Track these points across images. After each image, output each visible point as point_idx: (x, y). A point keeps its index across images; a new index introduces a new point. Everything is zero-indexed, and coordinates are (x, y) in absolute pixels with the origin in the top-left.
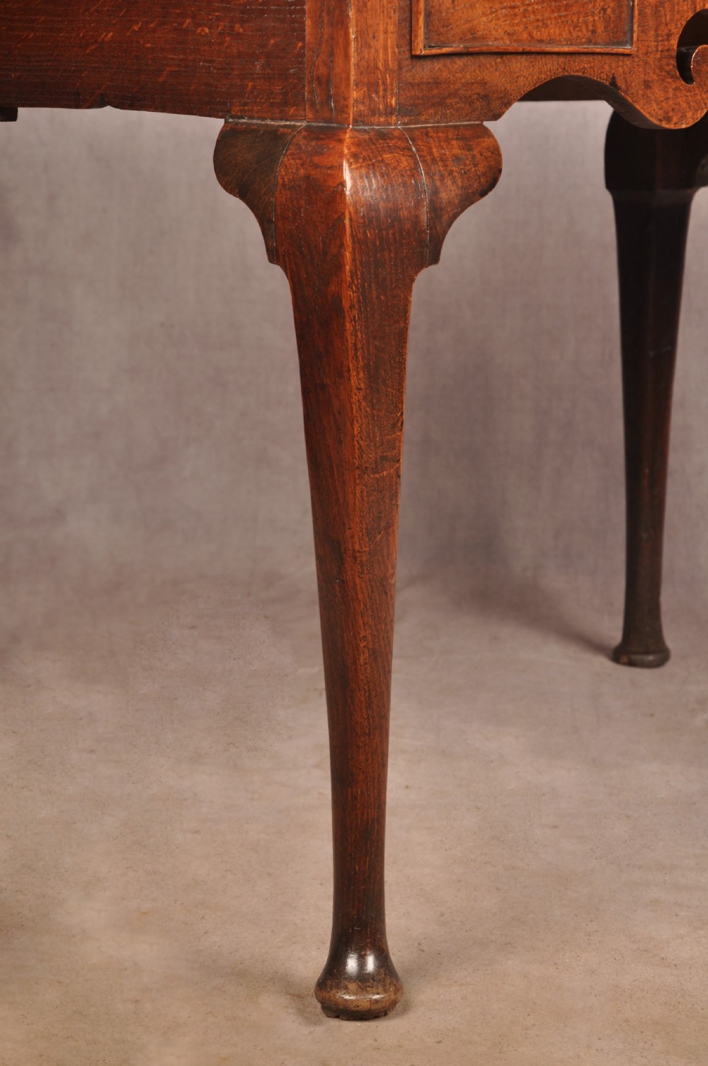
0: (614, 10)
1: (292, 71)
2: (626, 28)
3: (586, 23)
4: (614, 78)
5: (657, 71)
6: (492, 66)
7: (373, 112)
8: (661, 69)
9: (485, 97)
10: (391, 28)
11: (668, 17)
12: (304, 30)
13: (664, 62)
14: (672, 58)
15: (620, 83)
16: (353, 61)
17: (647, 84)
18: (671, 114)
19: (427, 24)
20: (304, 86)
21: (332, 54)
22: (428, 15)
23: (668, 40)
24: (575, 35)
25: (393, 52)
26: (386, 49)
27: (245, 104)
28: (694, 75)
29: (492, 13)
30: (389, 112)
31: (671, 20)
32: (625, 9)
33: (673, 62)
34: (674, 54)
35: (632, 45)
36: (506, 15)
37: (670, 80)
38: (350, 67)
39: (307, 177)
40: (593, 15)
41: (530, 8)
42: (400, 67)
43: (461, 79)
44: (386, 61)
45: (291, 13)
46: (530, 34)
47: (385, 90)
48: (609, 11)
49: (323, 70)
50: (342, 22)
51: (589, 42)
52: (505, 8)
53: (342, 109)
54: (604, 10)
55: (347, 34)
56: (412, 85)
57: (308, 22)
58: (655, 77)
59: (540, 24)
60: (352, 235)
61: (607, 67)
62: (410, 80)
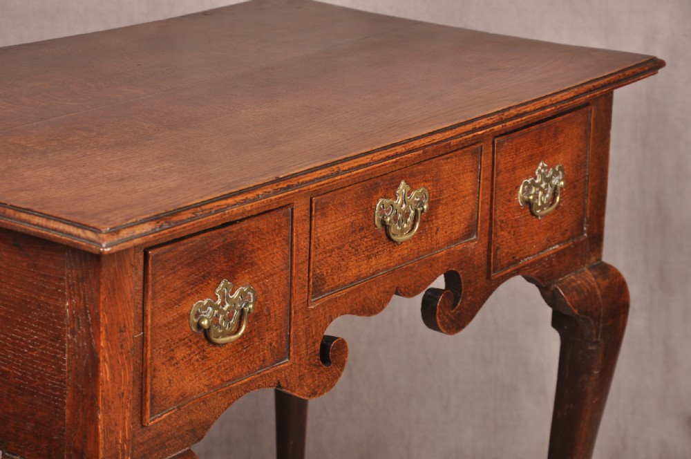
0: (277, 342)
1: (55, 438)
2: (285, 349)
3: (259, 357)
4: (279, 383)
5: (307, 367)
6: (197, 409)
8: (310, 365)
9: (193, 431)
10: (128, 414)
11: (314, 332)
12: (65, 415)
13: (311, 360)
14: (317, 355)
15: (283, 384)
16: (101, 446)
17: (301, 378)
18: (316, 390)
19: (152, 404)
20: (64, 451)
21: (85, 437)
22: (153, 397)
23: (314, 345)
24: (251, 368)
25: (130, 429)
26: (124, 429)
28: (331, 359)
29: (196, 377)
31: (316, 333)
32: (284, 339)
33: (318, 357)
34: (318, 352)
35: (289, 358)
36: (206, 375)
37: (315, 369)
38: (98, 450)
40: (263, 350)
41: (222, 364)
42: (134, 436)
43: (176, 426)
44: (124, 437)
45: (55, 401)
46: (222, 380)
47: (123, 455)
48: (274, 343)
49: (78, 445)
50: (94, 420)
51: (261, 367)
52: (205, 371)
54: (271, 344)
55: (97, 429)
56: (142, 444)
57: (67, 411)
58: (306, 371)
59: (228, 370)
61: (274, 379)
62: (141, 441)
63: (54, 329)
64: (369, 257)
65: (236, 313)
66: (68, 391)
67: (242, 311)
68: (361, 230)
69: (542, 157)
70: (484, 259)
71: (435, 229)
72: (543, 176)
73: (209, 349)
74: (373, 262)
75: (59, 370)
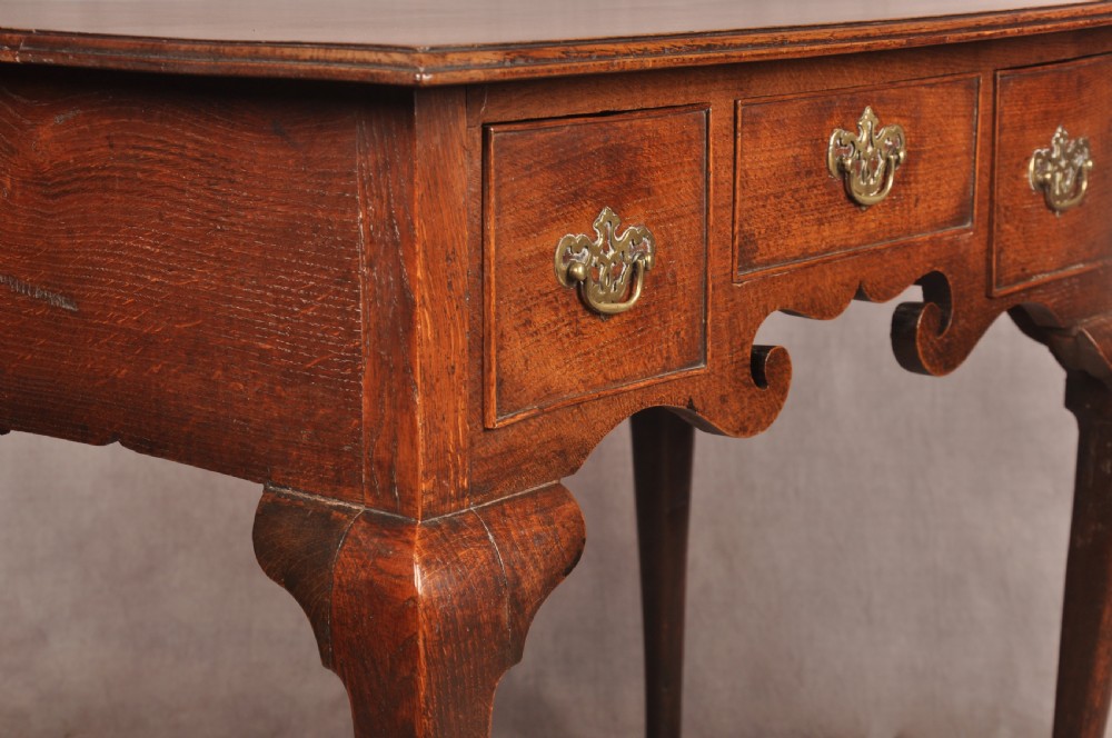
0: (687, 332)
1: (346, 448)
2: (699, 347)
3: (660, 351)
4: (691, 400)
5: (733, 384)
6: (568, 419)
7: (444, 499)
8: (736, 380)
9: (562, 453)
10: (461, 405)
11: (742, 327)
12: (361, 408)
13: (738, 373)
14: (746, 366)
15: (698, 404)
16: (421, 450)
17: (723, 399)
18: (746, 424)
19: (499, 393)
20: (361, 467)
21: (395, 439)
22: (500, 382)
23: (742, 349)
24: (649, 366)
25: (465, 430)
26: (456, 429)
27: (289, 474)
28: (767, 378)
29: (566, 363)
30: (461, 494)
31: (744, 329)
32: (698, 329)
33: (748, 370)
34: (748, 362)
35: (706, 363)
36: (580, 363)
37: (745, 390)
38: (417, 456)
39: (370, 583)
40: (667, 340)
41: (604, 350)
42: (472, 444)
43: (536, 440)
44: (457, 441)
45: (344, 386)
46: (605, 377)
47: (456, 473)
48: (682, 333)
49: (383, 454)
50: (407, 407)
51: (664, 369)
52: (579, 356)
53: (409, 500)
54: (678, 333)
55: (413, 422)
56: (485, 460)
57: (365, 400)
58: (731, 390)
59: (615, 363)
60: (426, 656)
61: (684, 391)
62: (483, 455)
63: (340, 263)
64: (820, 222)
65: (625, 269)
66: (366, 366)
67: (635, 266)
68: (809, 173)
69: (1061, 118)
70: (982, 263)
71: (914, 198)
72: (1063, 148)
73: (586, 320)
74: (827, 231)
75: (351, 334)
